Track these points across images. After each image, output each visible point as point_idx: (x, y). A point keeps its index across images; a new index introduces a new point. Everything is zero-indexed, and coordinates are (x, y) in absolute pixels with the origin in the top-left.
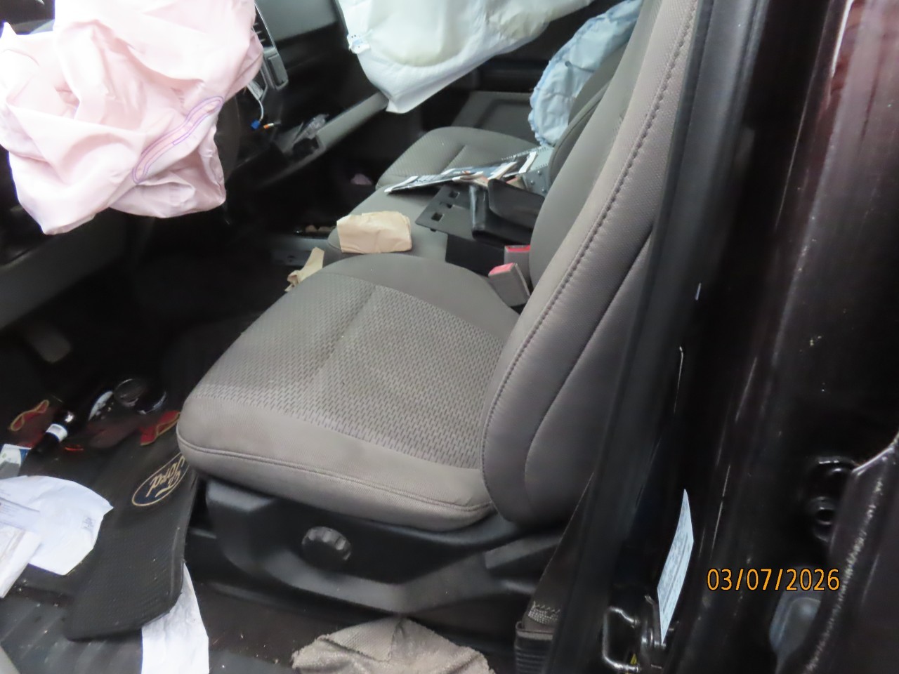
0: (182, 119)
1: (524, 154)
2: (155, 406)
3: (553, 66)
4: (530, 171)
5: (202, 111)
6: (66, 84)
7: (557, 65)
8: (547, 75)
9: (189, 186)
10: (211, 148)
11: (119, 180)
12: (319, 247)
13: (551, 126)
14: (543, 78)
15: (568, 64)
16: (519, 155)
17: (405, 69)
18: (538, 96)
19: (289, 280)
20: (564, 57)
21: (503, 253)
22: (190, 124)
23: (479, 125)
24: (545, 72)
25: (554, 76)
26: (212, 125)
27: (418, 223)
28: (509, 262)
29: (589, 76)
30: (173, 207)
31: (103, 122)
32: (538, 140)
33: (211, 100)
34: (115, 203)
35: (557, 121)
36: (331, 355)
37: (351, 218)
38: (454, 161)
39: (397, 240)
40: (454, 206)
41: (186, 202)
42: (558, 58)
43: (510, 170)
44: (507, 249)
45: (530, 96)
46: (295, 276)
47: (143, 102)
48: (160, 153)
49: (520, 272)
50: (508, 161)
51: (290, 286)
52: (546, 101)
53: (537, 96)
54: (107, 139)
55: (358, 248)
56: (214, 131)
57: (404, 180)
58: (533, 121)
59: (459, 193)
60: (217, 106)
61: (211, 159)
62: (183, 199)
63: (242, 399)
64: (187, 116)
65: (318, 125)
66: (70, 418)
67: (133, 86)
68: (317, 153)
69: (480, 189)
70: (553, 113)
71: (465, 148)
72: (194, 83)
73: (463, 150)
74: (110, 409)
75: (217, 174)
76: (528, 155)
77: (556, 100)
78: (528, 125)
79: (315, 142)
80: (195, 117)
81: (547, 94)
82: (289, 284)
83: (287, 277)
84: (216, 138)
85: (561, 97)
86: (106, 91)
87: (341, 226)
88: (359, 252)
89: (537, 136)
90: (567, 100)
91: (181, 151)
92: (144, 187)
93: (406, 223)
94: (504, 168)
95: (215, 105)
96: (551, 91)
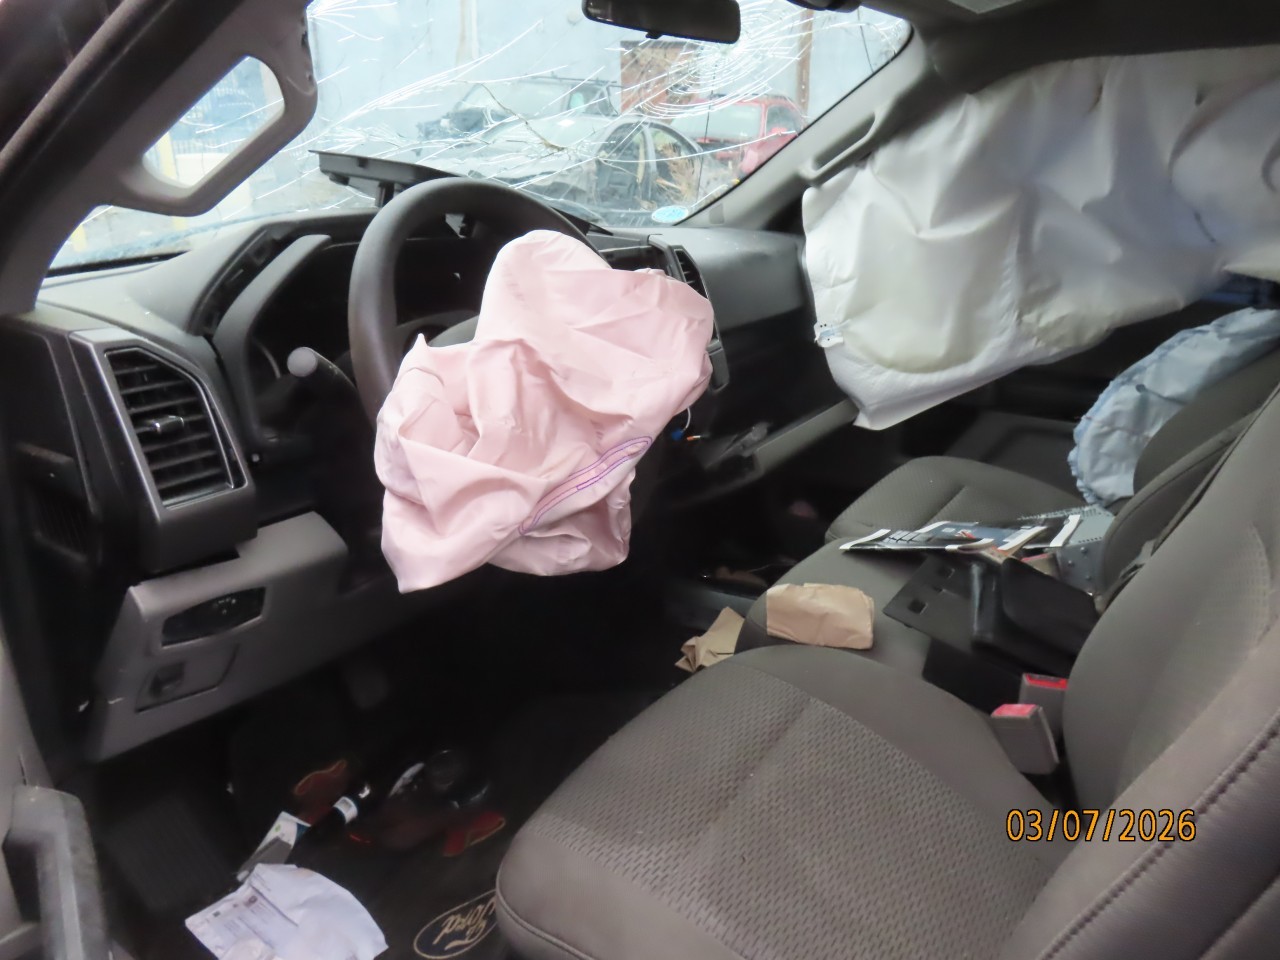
0: (595, 458)
1: (1059, 515)
2: (472, 799)
3: (1117, 388)
4: (1068, 546)
5: (622, 453)
6: (468, 407)
7: (1123, 388)
8: (1105, 400)
9: (584, 541)
10: (624, 498)
11: (503, 535)
12: (732, 607)
13: (1106, 473)
14: (1097, 404)
15: (1140, 388)
16: (1052, 516)
17: (889, 374)
18: (1087, 427)
19: (683, 650)
20: (1136, 378)
21: (1019, 683)
22: (604, 466)
23: (989, 457)
24: (1102, 396)
25: (1117, 403)
26: (631, 471)
27: (887, 612)
28: (1027, 702)
29: (1175, 410)
30: (558, 565)
31: (498, 463)
32: (1082, 490)
33: (637, 441)
34: (493, 558)
35: (1115, 467)
36: (731, 803)
37: (788, 588)
38: (945, 508)
39: (851, 632)
40: (944, 590)
41: (576, 560)
42: (1126, 379)
43: (1034, 540)
44: (1026, 680)
45: (1075, 426)
46: (693, 647)
47: (551, 435)
48: (558, 500)
49: (1045, 722)
50: (1033, 523)
51: (683, 659)
52: (1101, 437)
53: (1085, 429)
54: (502, 485)
55: (792, 634)
56: (632, 477)
57: (869, 534)
58: (1076, 463)
59: (953, 570)
60: (643, 449)
61: (620, 511)
62: (573, 557)
63: (594, 854)
64: (602, 455)
65: (756, 438)
66: (366, 792)
67: (545, 415)
68: (752, 477)
69: (990, 568)
70: (1109, 455)
71: (964, 490)
72: (620, 419)
73: (961, 493)
74: (416, 787)
75: (623, 529)
76: (1065, 518)
77: (1116, 437)
78: (1067, 467)
79: (750, 462)
80: (612, 459)
81: (1102, 427)
82: (682, 655)
83: (681, 645)
84: (633, 487)
85: (1125, 434)
86: (512, 423)
87: (771, 597)
88: (792, 639)
89: (1079, 483)
90: (1134, 439)
91: (585, 499)
92: (529, 538)
93: (868, 607)
94: (1027, 533)
95: (640, 447)
96: (1111, 425)
